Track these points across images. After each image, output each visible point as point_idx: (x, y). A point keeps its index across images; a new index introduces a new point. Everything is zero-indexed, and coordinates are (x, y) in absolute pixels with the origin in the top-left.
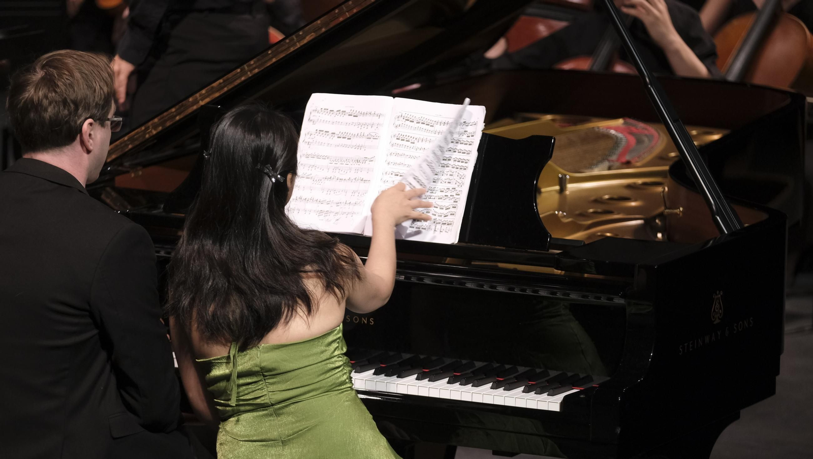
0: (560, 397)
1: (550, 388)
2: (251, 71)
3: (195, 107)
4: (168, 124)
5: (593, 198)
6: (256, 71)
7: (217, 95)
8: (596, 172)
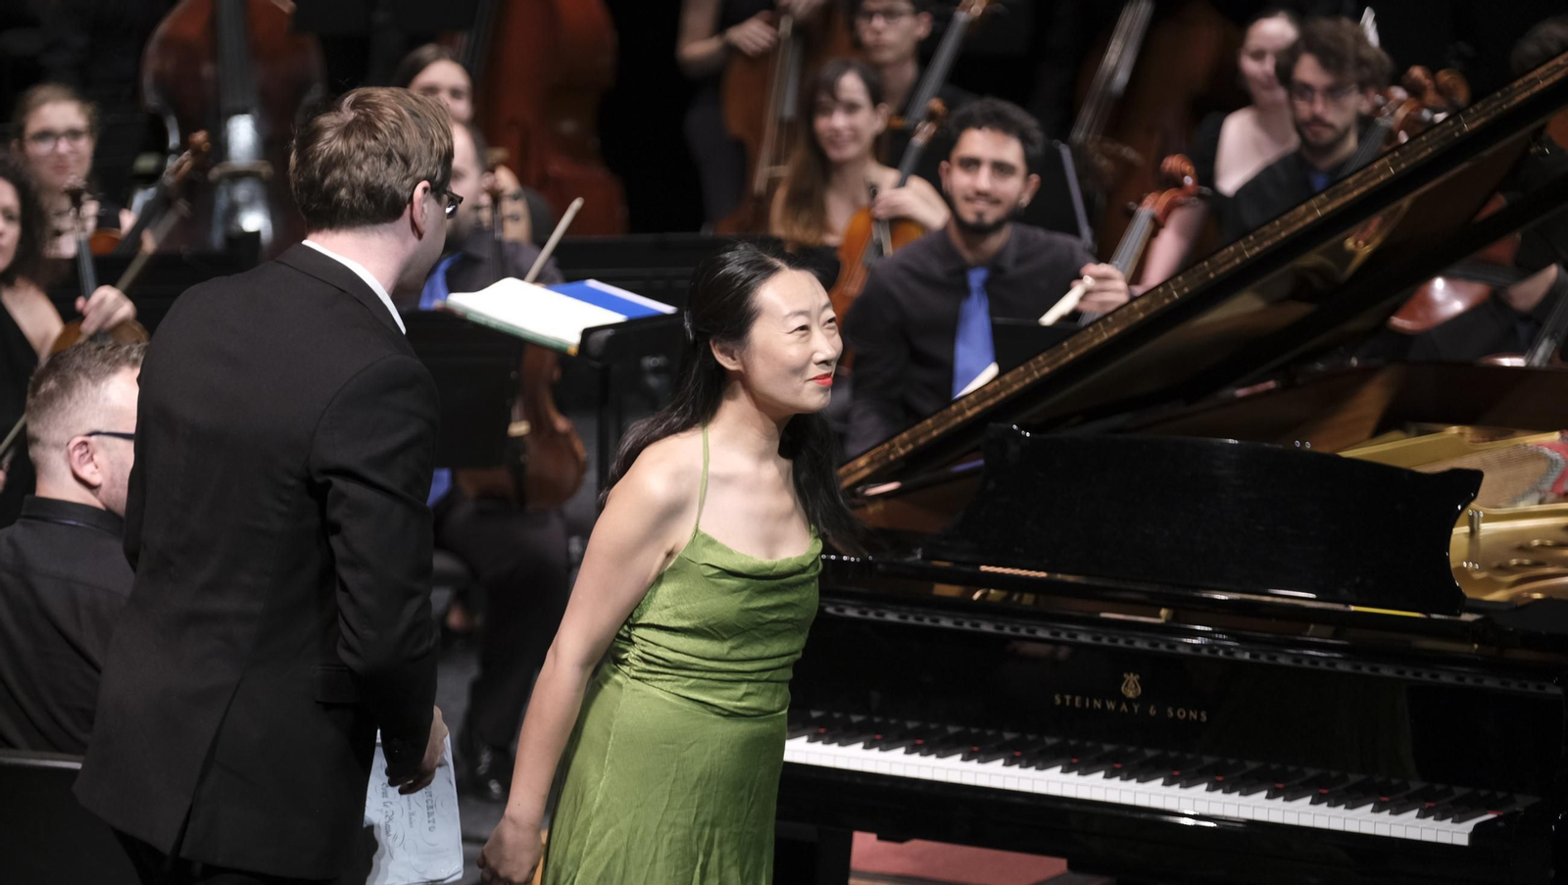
0: (1469, 826)
1: (1454, 811)
2: (1038, 370)
3: (959, 419)
4: (922, 441)
5: (1517, 543)
6: (1046, 370)
7: (991, 402)
8: (1522, 506)
